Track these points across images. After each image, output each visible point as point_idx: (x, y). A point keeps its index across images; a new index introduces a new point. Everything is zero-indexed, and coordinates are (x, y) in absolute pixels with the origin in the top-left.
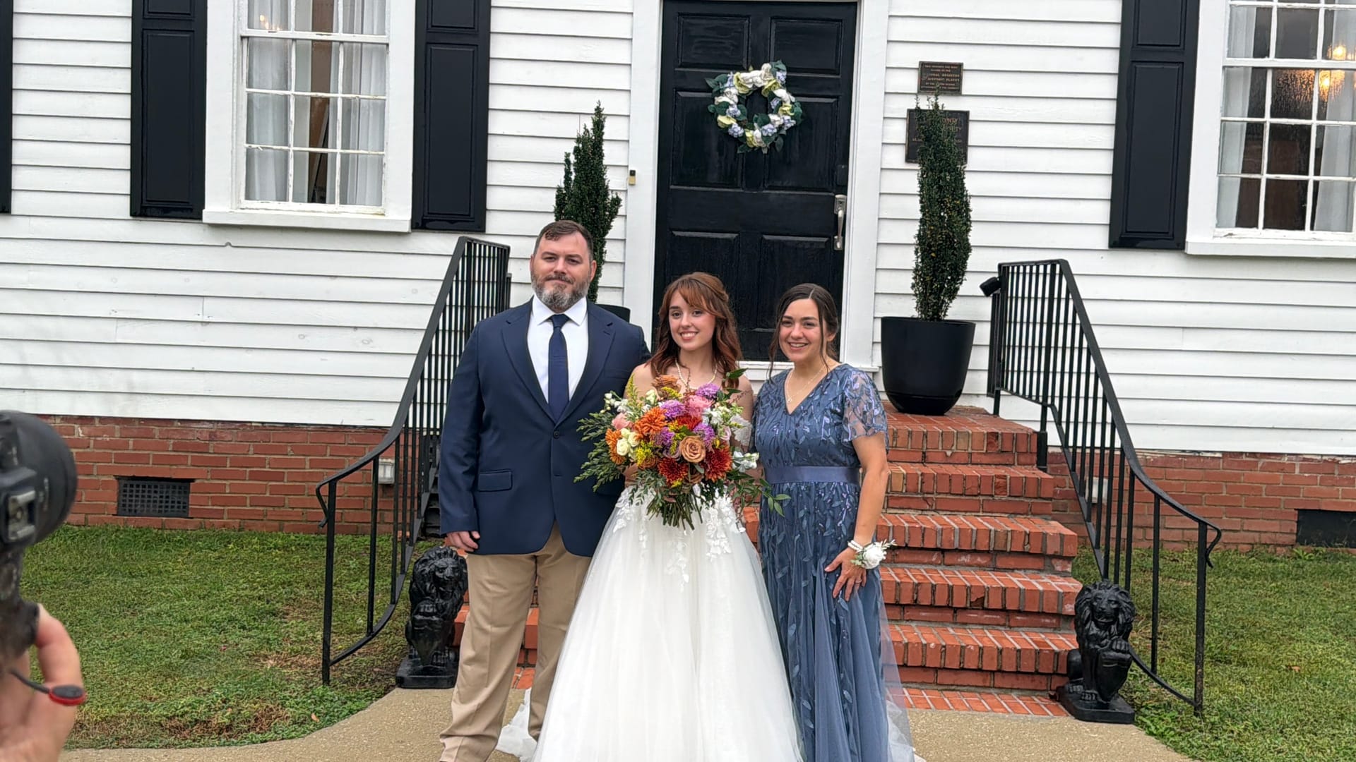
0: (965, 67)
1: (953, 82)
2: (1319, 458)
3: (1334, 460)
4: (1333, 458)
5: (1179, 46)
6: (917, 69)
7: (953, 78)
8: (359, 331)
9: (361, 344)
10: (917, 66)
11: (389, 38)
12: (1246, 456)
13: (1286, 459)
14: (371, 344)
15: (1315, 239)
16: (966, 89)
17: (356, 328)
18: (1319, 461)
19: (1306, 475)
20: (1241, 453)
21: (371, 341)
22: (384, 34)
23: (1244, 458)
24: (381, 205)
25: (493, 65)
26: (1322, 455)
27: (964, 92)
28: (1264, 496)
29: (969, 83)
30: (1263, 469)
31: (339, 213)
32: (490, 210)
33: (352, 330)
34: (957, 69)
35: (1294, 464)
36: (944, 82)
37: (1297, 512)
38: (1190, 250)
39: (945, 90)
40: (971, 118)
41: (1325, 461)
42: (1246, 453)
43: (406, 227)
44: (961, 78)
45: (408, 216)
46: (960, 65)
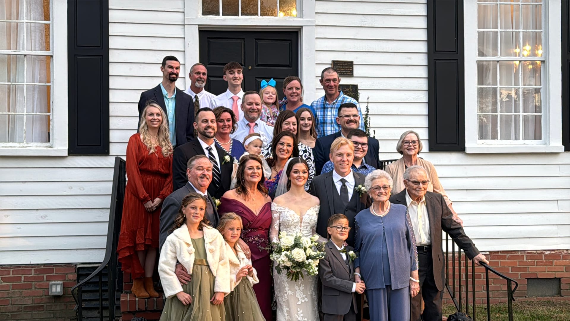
0: (354, 63)
1: (348, 71)
2: (535, 252)
3: (542, 252)
4: (541, 251)
5: (455, 51)
6: (331, 64)
7: (349, 68)
8: (39, 211)
9: (40, 219)
10: (331, 63)
11: (53, 52)
12: (501, 253)
13: (520, 253)
14: (47, 218)
15: (525, 144)
16: (355, 73)
17: (37, 210)
18: (535, 253)
19: (530, 261)
20: (498, 252)
21: (47, 216)
22: (49, 50)
23: (500, 254)
24: (49, 141)
25: (111, 66)
26: (536, 250)
27: (354, 76)
28: (510, 272)
29: (357, 71)
30: (509, 259)
31: (26, 147)
32: (111, 142)
33: (35, 211)
34: (350, 64)
35: (524, 256)
36: (345, 70)
37: (526, 280)
38: (468, 151)
39: (345, 74)
40: (359, 88)
41: (538, 253)
42: (500, 251)
43: (66, 154)
44: (352, 68)
45: (67, 148)
46: (352, 62)
